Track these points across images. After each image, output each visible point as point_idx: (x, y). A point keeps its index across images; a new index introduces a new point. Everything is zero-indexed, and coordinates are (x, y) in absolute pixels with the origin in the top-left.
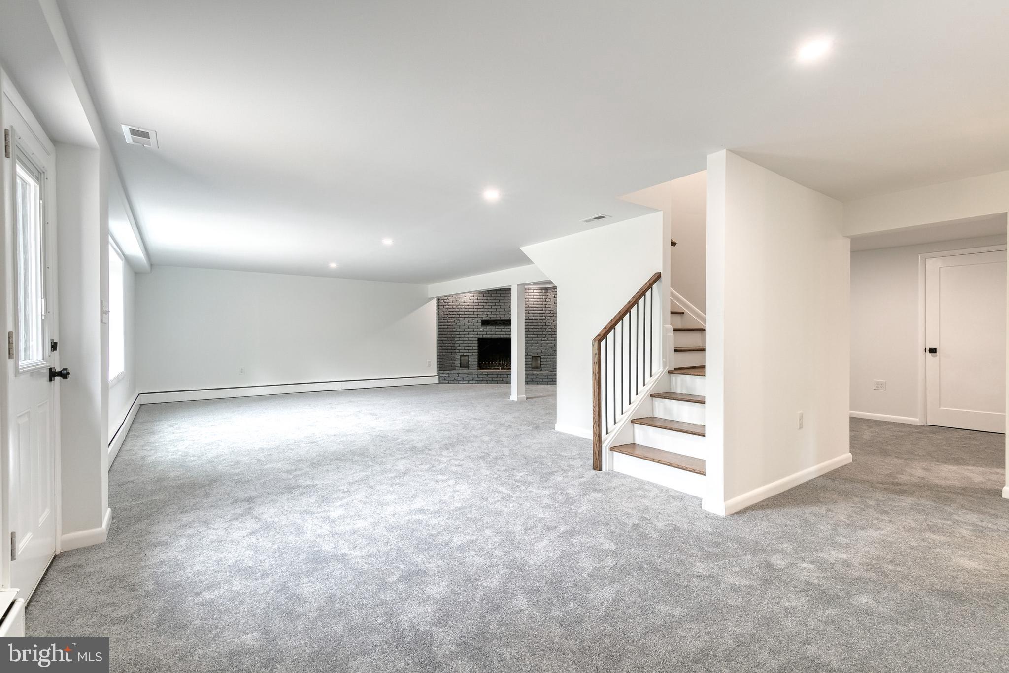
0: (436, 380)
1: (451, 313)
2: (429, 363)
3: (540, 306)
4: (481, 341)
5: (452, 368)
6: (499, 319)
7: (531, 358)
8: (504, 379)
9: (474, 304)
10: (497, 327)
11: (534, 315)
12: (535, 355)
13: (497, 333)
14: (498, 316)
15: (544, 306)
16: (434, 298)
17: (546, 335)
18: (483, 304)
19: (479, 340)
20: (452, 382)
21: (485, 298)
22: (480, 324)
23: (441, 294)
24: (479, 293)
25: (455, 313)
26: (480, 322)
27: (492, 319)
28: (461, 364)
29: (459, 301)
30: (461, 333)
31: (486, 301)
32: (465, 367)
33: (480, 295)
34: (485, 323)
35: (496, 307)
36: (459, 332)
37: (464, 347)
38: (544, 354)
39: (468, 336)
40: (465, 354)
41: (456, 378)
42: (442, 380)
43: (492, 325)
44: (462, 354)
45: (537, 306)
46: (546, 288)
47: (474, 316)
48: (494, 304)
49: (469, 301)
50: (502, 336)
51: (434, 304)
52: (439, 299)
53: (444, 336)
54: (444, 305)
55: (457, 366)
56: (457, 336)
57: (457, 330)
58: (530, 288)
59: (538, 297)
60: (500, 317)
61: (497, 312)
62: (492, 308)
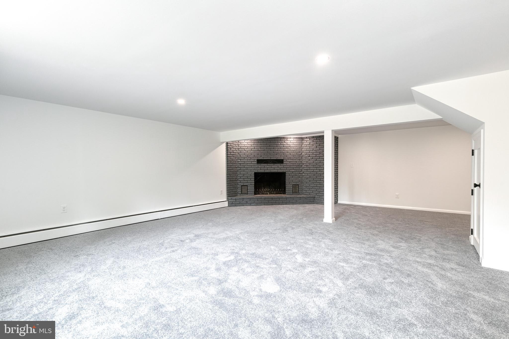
0: (226, 204)
1: (235, 154)
2: (221, 191)
3: (298, 150)
4: (256, 174)
5: (237, 194)
6: (269, 158)
7: (292, 186)
8: (277, 202)
9: (252, 148)
10: (268, 165)
11: (294, 156)
12: (295, 183)
13: (268, 169)
14: (269, 156)
15: (300, 150)
16: (224, 142)
17: (302, 170)
18: (257, 148)
19: (255, 173)
20: (238, 205)
21: (260, 144)
22: (256, 162)
23: (229, 140)
24: (255, 140)
25: (237, 154)
26: (256, 160)
27: (265, 158)
28: (241, 191)
29: (240, 146)
30: (241, 169)
31: (260, 146)
32: (245, 193)
33: (256, 141)
34: (259, 161)
35: (267, 150)
36: (240, 168)
37: (244, 179)
38: (301, 183)
39: (247, 171)
40: (245, 184)
41: (241, 202)
42: (231, 204)
43: (265, 163)
44: (242, 184)
45: (296, 150)
46: (302, 137)
47: (251, 156)
48: (266, 148)
49: (248, 146)
50: (272, 171)
51: (224, 146)
52: (227, 143)
53: (231, 171)
54: (230, 148)
55: (239, 193)
56: (239, 171)
57: (239, 167)
58: (291, 137)
59: (296, 144)
60: (271, 157)
61: (268, 154)
62: (264, 151)
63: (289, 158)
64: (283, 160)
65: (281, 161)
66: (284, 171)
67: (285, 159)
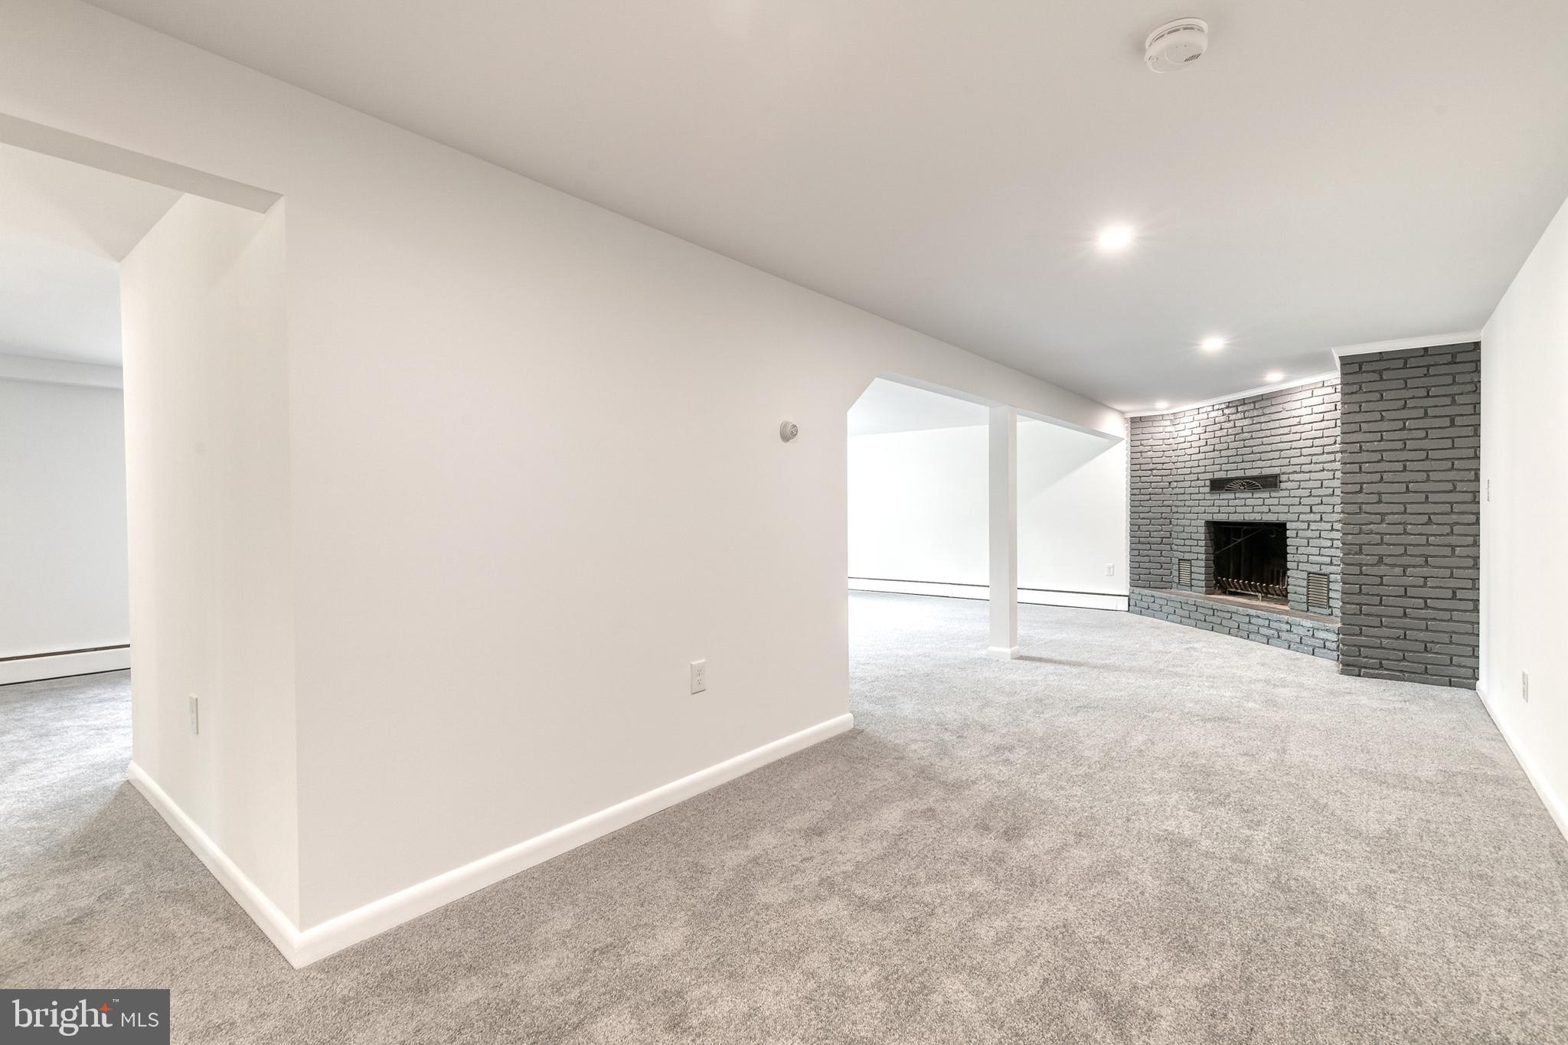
0: (1123, 604)
1: (1159, 466)
5: (1163, 584)
6: (1240, 474)
7: (1305, 577)
9: (1200, 443)
10: (1237, 495)
11: (1315, 459)
12: (1315, 569)
13: (1237, 509)
14: (1241, 466)
18: (1214, 442)
21: (1218, 426)
22: (1207, 489)
26: (1208, 483)
27: (1230, 474)
28: (1179, 577)
29: (1178, 440)
30: (1179, 510)
31: (1220, 434)
32: (1187, 585)
34: (1217, 486)
35: (1236, 445)
36: (1175, 506)
37: (1184, 539)
39: (1190, 516)
40: (1186, 557)
42: (1135, 607)
43: (1229, 490)
44: (1180, 555)
47: (1199, 470)
48: (1233, 438)
49: (1192, 438)
50: (1247, 518)
51: (1123, 449)
53: (1144, 515)
54: (1142, 452)
55: (1174, 582)
56: (1173, 517)
57: (1173, 503)
60: (1245, 469)
61: (1239, 459)
62: (1228, 448)
63: (1297, 469)
64: (1276, 477)
65: (1270, 482)
66: (1282, 518)
67: (1283, 474)
